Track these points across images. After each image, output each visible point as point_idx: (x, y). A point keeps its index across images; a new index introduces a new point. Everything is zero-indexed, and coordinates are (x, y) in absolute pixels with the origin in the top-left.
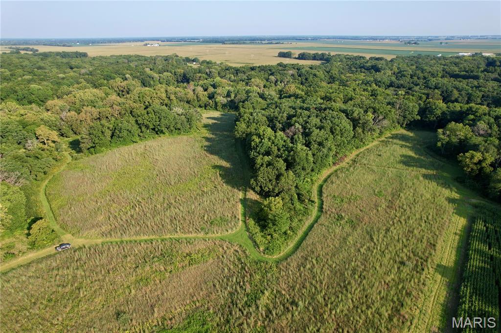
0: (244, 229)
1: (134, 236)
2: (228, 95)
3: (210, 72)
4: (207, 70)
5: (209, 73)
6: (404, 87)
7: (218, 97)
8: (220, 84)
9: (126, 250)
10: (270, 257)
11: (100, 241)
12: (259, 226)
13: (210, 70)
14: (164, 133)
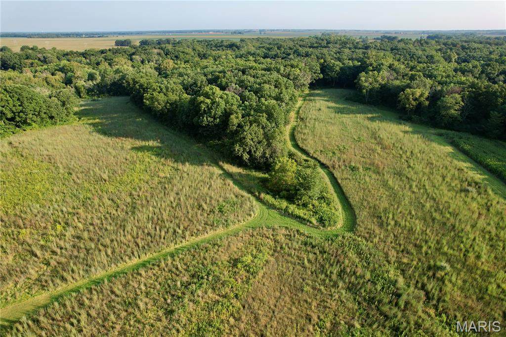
0: (264, 207)
1: (113, 265)
2: (91, 77)
3: (44, 57)
4: (40, 56)
5: (42, 59)
6: (278, 57)
7: (79, 81)
8: (71, 67)
9: (118, 292)
10: (333, 228)
11: (42, 297)
12: (281, 198)
13: (44, 55)
14: (29, 124)
